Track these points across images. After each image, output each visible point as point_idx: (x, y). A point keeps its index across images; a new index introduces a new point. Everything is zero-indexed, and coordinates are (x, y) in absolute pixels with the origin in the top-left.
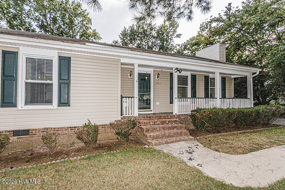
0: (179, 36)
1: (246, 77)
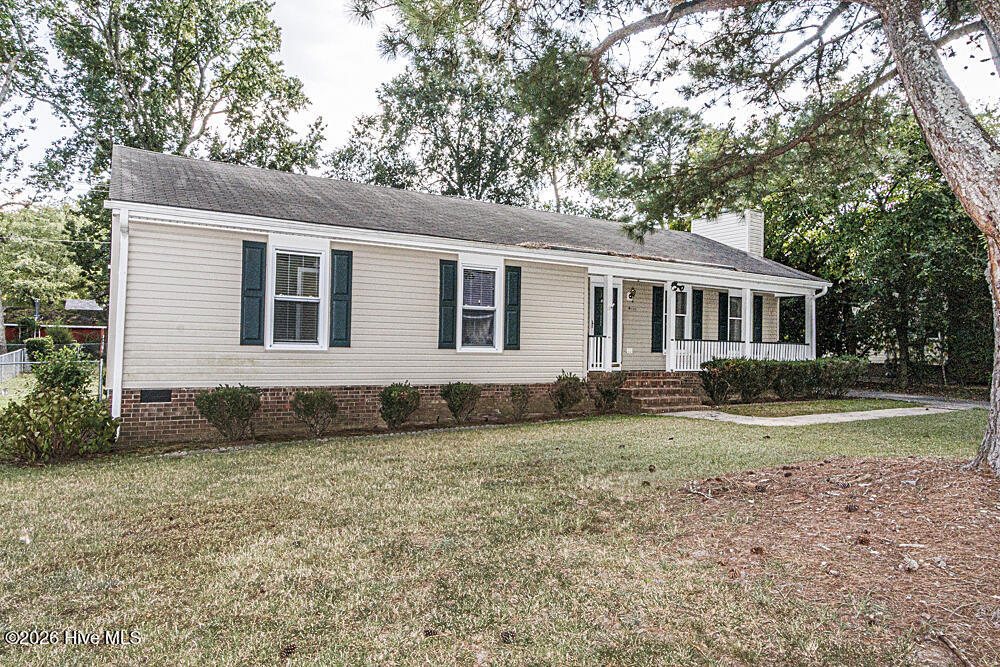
1: (804, 297)
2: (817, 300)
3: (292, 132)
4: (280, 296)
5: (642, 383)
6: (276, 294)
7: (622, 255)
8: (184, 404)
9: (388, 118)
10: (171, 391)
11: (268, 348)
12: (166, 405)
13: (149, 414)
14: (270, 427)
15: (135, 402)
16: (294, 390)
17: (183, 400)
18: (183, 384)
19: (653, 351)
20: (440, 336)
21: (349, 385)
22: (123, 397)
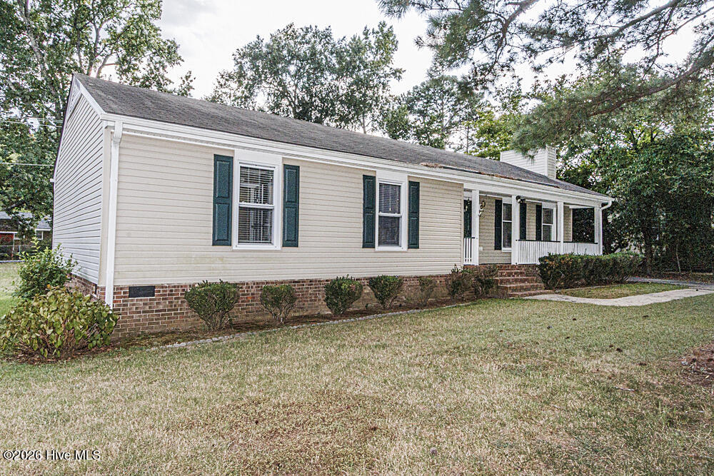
0: (398, 74)
1: (593, 209)
2: (603, 211)
3: (170, 82)
4: (243, 203)
5: (502, 273)
6: (240, 201)
7: (489, 175)
8: (166, 299)
9: (241, 75)
10: (154, 287)
11: (234, 248)
12: (150, 300)
13: (137, 308)
14: (236, 317)
15: (125, 297)
16: (254, 284)
17: (165, 295)
18: (165, 282)
19: (495, 249)
20: (364, 238)
21: (297, 279)
22: (114, 293)
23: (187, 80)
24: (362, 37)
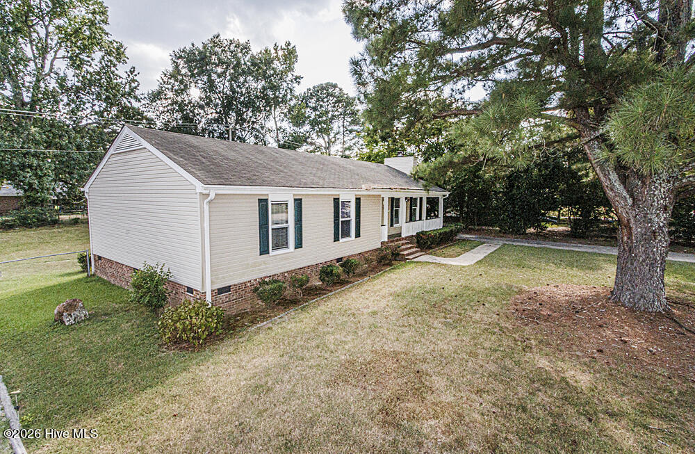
0: (298, 80)
1: (438, 198)
2: (444, 199)
10: (230, 286)
11: (270, 255)
12: (229, 294)
13: (222, 301)
15: (216, 295)
17: (236, 290)
20: (334, 236)
21: (302, 267)
22: (211, 294)
23: (132, 74)
24: (273, 51)
